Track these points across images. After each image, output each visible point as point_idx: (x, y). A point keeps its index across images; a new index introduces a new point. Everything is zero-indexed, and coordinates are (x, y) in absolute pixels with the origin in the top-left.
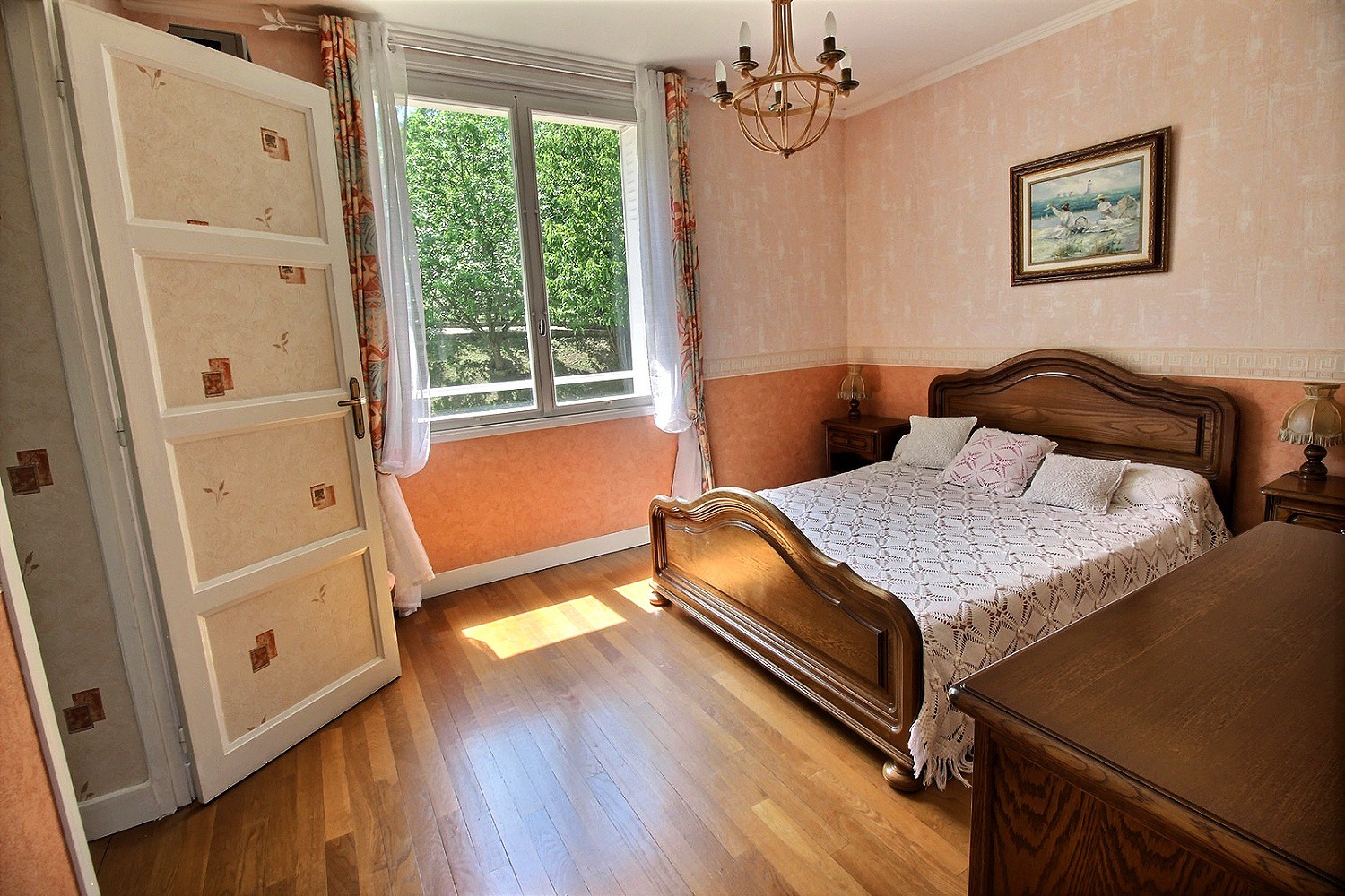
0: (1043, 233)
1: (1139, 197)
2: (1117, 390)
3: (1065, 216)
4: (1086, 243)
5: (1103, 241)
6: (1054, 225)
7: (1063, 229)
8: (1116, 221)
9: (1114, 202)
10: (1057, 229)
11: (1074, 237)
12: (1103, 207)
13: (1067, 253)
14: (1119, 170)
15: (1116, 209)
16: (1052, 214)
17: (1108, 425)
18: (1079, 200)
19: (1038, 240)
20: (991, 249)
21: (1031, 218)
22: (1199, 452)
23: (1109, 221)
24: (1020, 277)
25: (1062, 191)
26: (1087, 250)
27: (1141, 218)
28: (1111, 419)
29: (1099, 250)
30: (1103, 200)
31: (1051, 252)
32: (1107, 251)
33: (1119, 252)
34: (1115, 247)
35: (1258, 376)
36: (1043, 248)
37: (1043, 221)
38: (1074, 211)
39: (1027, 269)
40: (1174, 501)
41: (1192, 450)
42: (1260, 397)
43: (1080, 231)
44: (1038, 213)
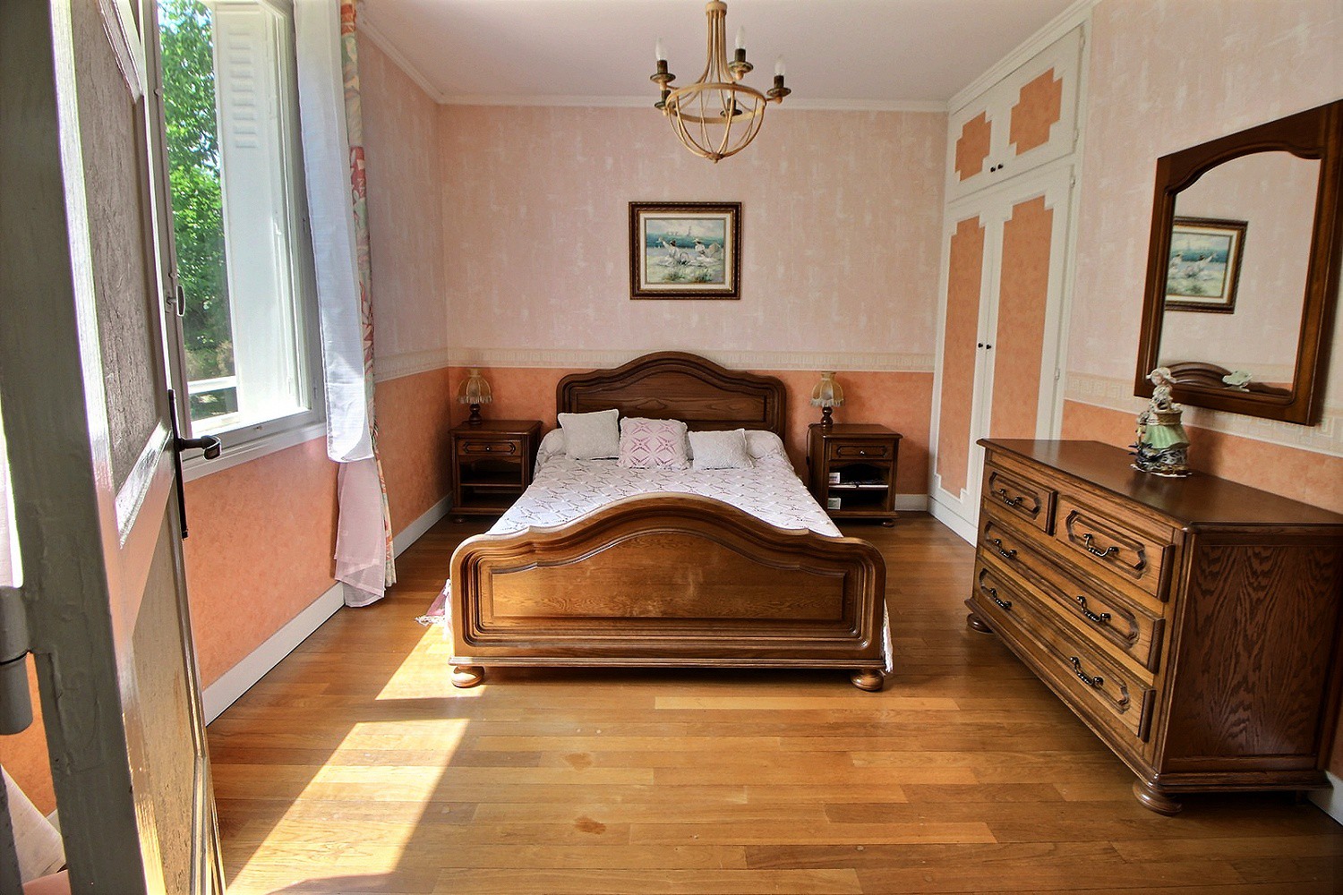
0: (656, 260)
1: (723, 246)
2: (715, 381)
3: (673, 249)
4: (688, 272)
5: (699, 273)
6: (665, 255)
7: (671, 259)
8: (708, 260)
9: (707, 246)
10: (666, 258)
11: (679, 267)
12: (699, 248)
13: (674, 278)
14: (709, 224)
15: (707, 251)
16: (662, 246)
17: (709, 407)
18: (682, 240)
19: (652, 265)
20: (610, 266)
21: (646, 246)
22: (765, 420)
23: (702, 258)
24: (637, 293)
25: (670, 230)
26: (689, 278)
27: (724, 260)
28: (711, 402)
29: (697, 279)
30: (699, 243)
31: (662, 275)
32: (702, 280)
33: (709, 282)
34: (707, 278)
35: (790, 368)
36: (655, 273)
37: (656, 250)
38: (679, 247)
39: (644, 286)
40: (776, 451)
41: (761, 418)
42: (790, 381)
43: (684, 263)
44: (653, 243)
